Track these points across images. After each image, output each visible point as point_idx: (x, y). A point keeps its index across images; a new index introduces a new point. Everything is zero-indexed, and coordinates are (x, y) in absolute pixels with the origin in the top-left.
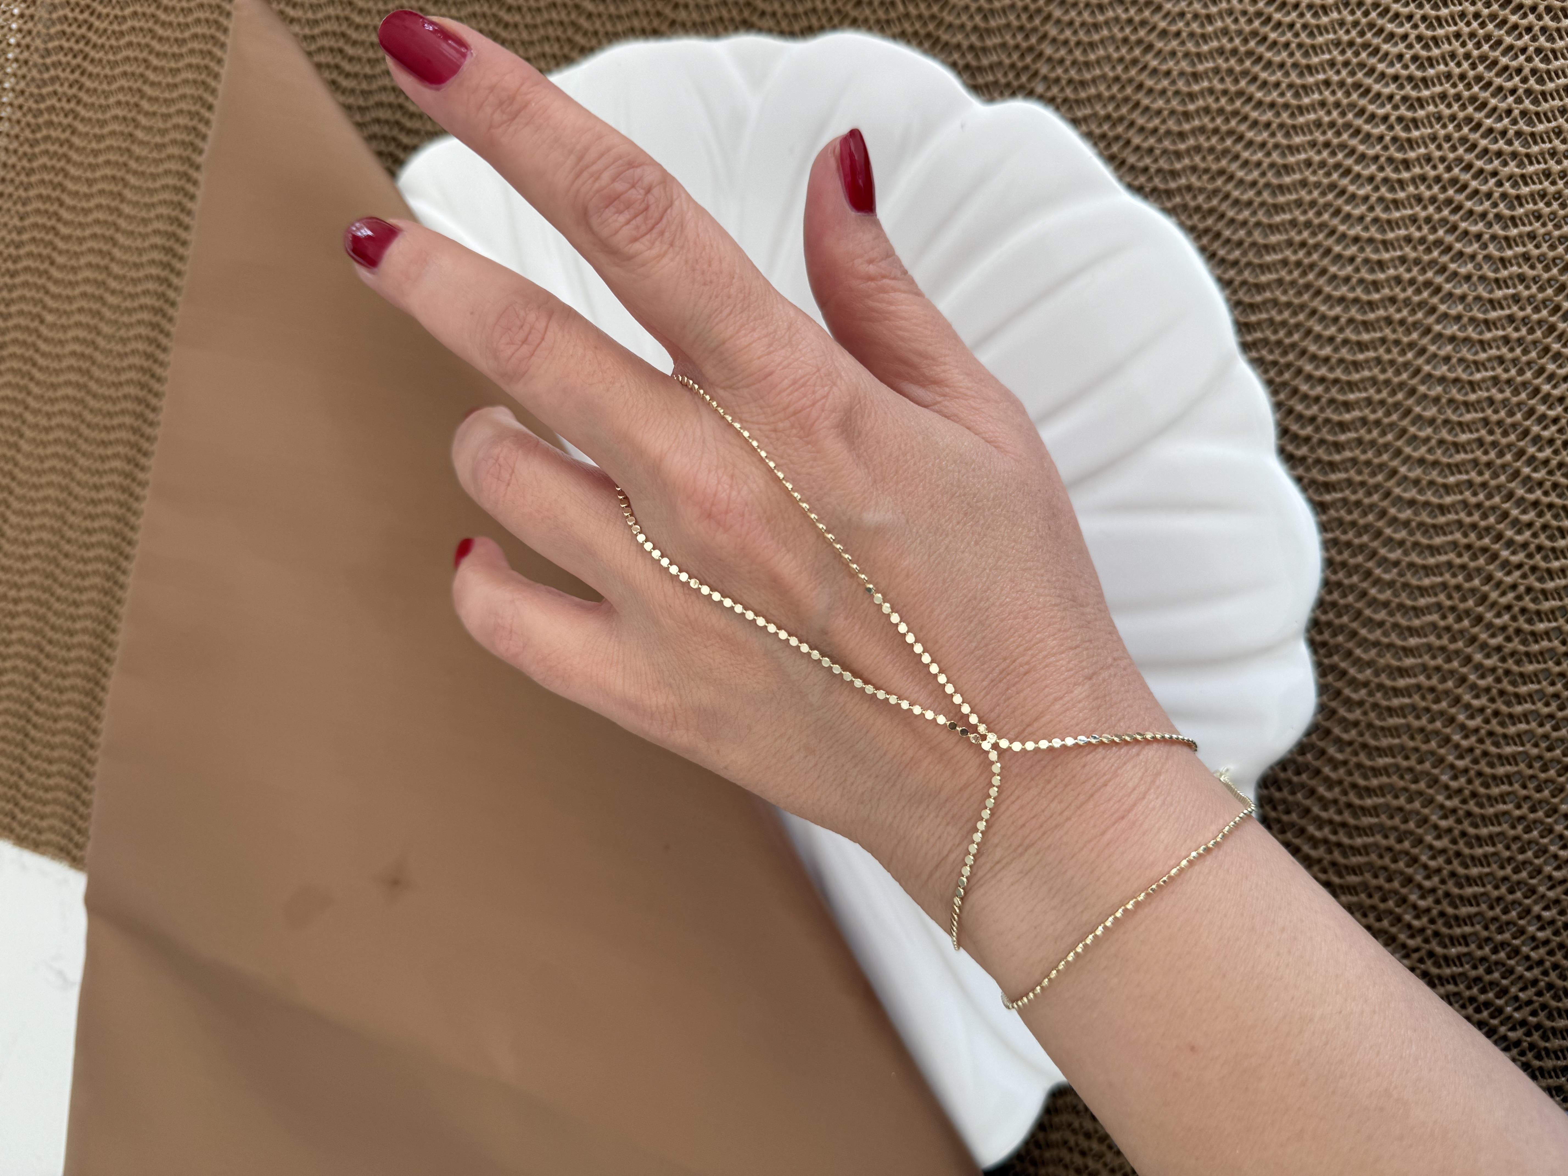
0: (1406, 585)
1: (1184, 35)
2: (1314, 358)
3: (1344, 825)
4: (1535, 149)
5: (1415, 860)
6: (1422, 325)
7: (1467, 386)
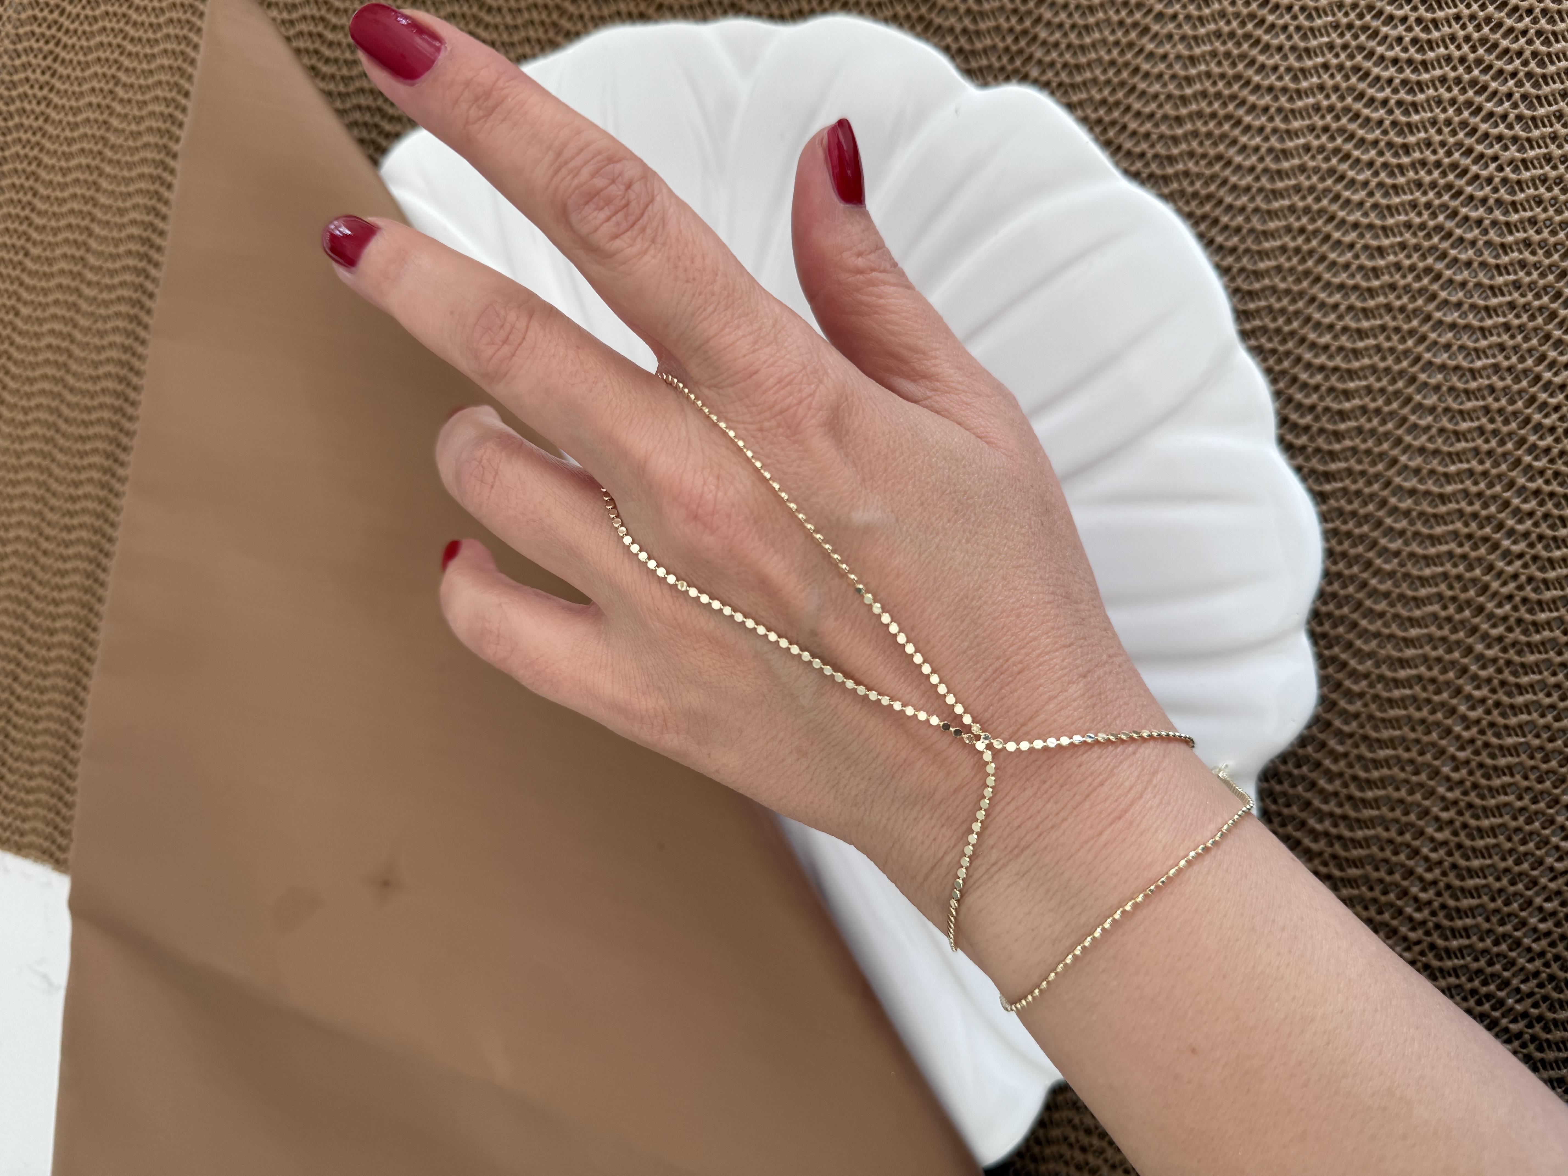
0: (1406, 575)
1: (1181, 17)
2: (1313, 345)
3: (1345, 817)
4: (1536, 133)
5: (1416, 852)
6: (1422, 312)
7: (1468, 374)
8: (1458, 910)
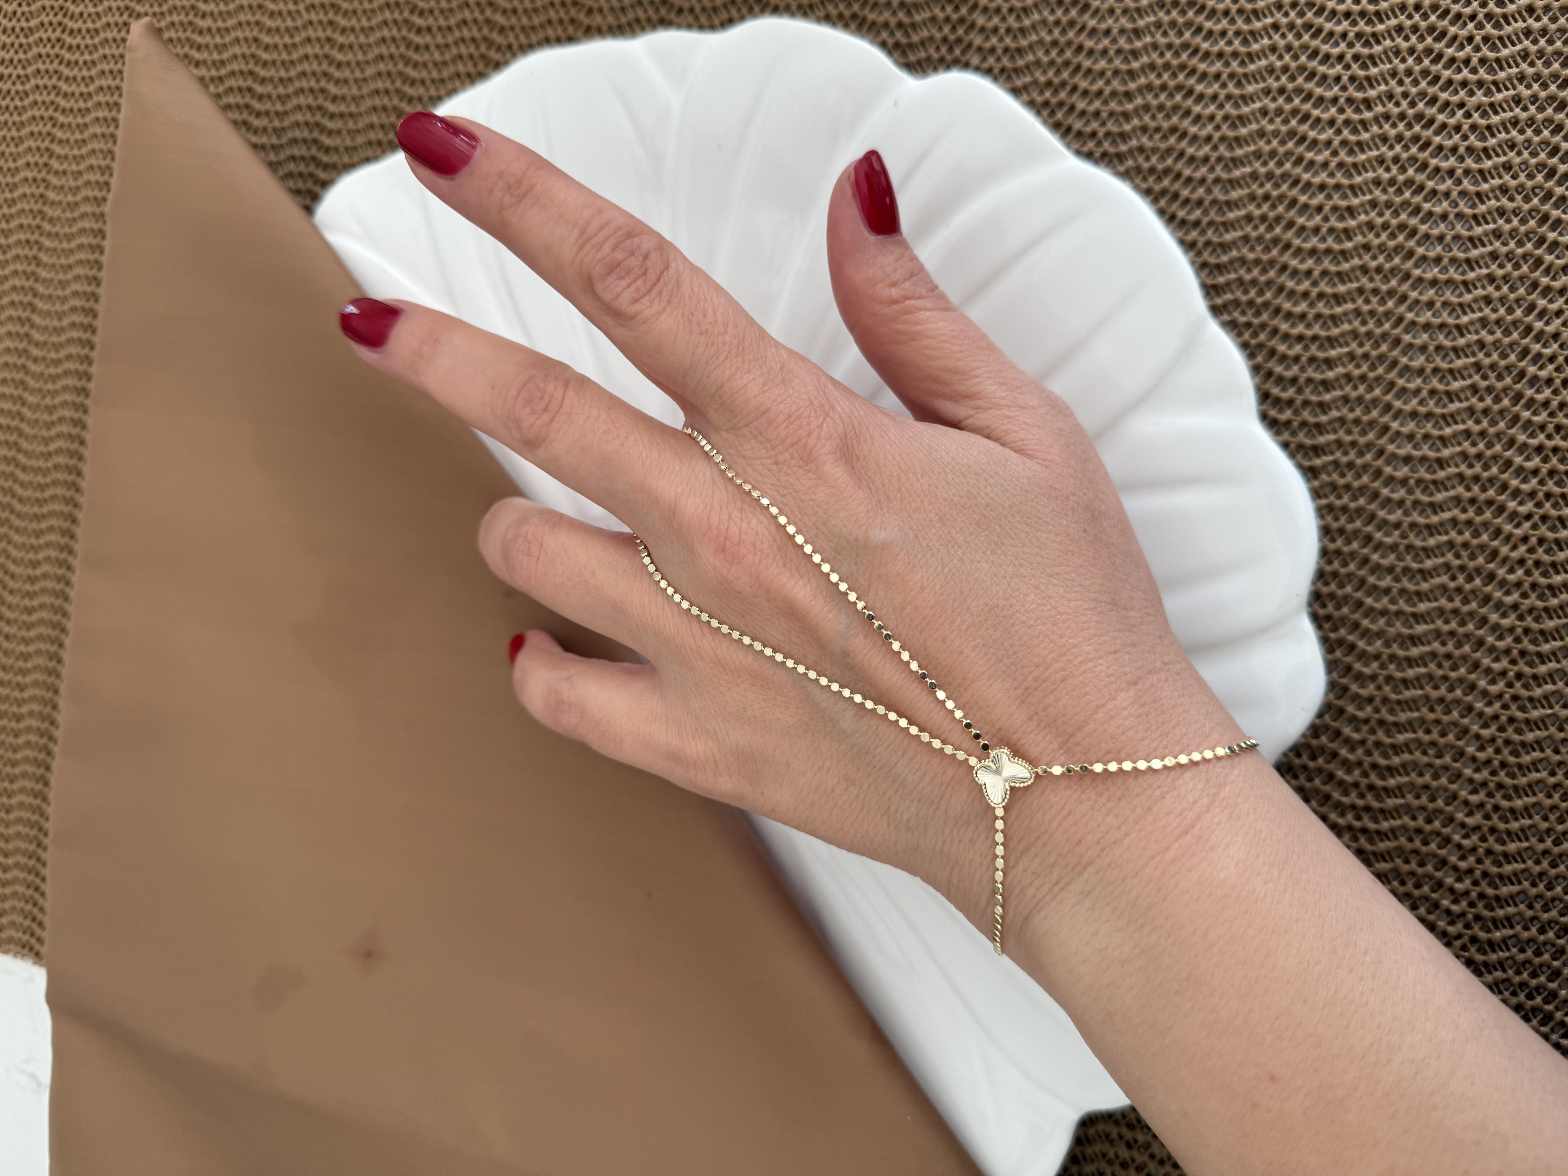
0: (1409, 548)
2: (1289, 315)
3: (1368, 809)
4: (1502, 75)
5: (1447, 840)
6: (1400, 271)
7: (1454, 331)
8: (1498, 899)
